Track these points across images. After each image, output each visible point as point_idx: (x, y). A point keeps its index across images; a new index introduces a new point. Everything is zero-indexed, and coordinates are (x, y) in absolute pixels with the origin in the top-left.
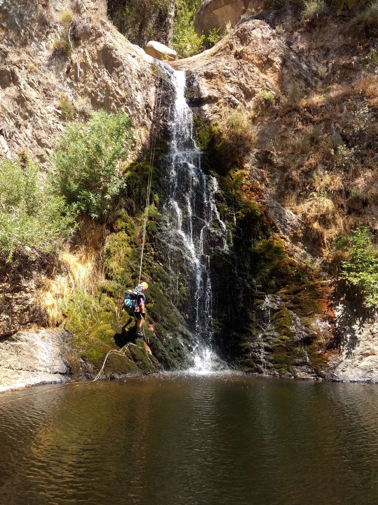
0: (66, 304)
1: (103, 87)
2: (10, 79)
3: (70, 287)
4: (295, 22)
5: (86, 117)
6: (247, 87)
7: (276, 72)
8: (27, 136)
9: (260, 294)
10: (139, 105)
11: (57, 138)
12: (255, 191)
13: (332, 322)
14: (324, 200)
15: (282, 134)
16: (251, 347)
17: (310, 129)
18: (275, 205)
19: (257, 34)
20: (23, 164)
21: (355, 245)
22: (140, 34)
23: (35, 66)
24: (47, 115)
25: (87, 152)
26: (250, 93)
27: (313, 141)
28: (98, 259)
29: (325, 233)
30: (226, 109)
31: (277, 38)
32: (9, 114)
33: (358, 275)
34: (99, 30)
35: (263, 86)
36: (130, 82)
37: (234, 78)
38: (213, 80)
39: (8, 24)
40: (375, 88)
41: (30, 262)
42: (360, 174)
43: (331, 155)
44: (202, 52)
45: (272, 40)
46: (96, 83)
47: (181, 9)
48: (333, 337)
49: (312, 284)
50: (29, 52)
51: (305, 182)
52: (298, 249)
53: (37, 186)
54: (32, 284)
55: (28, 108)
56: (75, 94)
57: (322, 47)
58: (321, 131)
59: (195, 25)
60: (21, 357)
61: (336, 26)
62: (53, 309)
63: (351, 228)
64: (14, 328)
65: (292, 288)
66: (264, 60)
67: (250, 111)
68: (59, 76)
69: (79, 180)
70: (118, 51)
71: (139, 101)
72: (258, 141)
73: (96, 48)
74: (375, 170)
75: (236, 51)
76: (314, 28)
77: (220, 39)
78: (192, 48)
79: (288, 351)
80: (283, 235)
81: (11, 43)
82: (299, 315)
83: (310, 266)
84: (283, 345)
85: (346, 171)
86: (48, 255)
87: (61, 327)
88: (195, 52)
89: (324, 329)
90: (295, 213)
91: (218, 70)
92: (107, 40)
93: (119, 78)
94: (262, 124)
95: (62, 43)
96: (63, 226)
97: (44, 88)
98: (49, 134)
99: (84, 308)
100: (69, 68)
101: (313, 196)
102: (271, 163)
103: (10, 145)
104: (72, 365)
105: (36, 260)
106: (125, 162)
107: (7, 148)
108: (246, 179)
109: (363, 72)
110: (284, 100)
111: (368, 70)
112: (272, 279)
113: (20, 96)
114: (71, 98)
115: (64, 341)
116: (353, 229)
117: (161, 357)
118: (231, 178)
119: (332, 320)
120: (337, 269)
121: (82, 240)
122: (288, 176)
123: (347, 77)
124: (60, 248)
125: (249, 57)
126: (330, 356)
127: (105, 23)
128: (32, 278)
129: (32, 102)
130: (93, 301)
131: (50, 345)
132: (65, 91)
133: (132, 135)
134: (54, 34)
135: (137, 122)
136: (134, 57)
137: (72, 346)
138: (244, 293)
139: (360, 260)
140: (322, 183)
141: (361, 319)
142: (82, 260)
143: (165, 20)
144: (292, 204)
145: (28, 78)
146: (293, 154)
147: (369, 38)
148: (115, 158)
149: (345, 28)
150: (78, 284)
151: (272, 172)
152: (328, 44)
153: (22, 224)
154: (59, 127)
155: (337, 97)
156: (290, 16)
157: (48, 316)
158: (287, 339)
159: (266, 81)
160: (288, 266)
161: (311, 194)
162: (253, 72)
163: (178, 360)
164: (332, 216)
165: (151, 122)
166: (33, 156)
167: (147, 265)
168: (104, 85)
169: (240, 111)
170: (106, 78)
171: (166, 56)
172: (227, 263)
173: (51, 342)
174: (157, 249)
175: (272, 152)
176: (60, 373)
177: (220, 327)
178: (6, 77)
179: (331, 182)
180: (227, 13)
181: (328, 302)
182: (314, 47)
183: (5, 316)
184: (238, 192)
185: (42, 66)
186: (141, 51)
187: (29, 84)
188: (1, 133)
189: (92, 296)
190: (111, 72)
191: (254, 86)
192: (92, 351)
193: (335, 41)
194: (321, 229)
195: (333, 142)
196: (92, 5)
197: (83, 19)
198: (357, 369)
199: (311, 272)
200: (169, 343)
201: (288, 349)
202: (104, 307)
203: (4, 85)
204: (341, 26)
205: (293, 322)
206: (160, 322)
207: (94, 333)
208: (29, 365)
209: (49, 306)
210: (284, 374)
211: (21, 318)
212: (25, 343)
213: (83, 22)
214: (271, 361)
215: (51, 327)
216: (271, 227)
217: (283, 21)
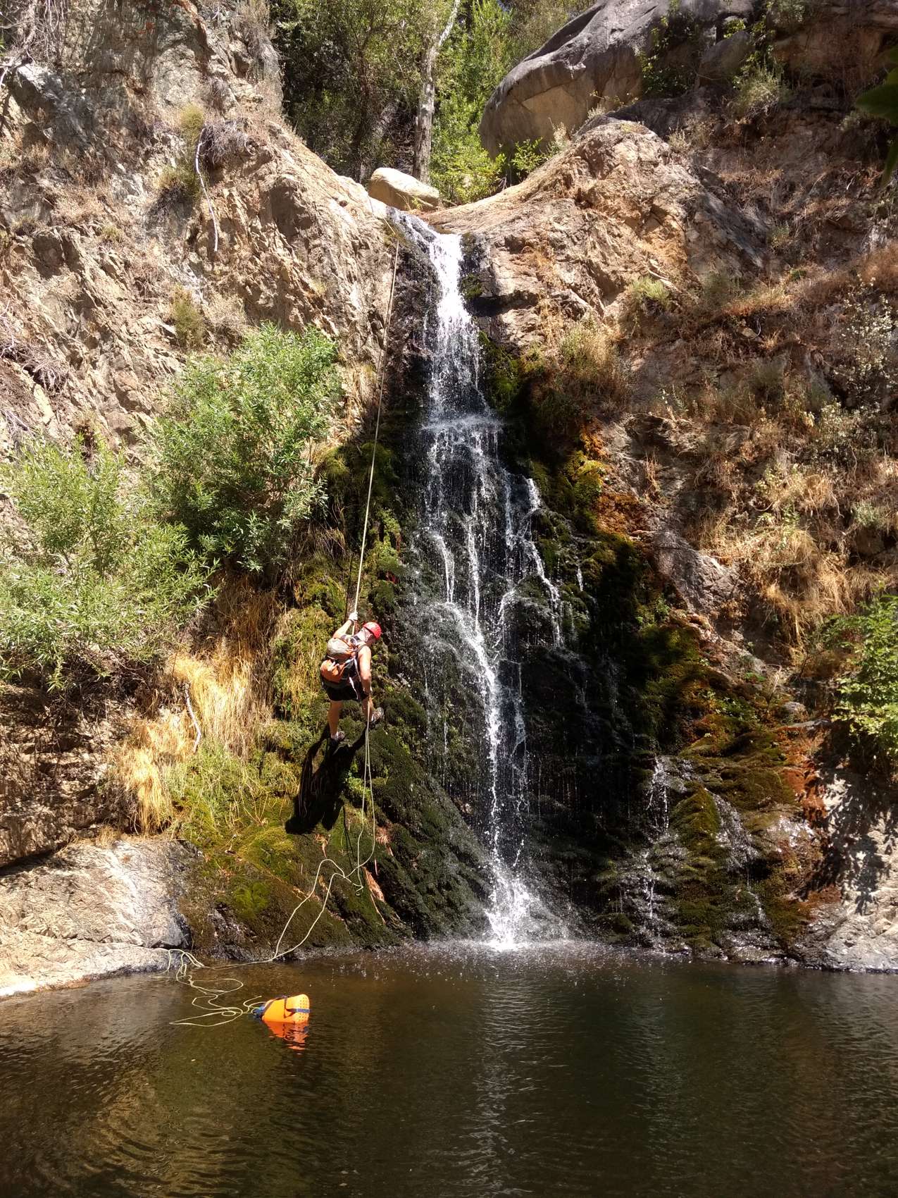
0: (182, 778)
1: (272, 274)
2: (60, 257)
3: (192, 737)
4: (713, 125)
5: (232, 340)
6: (604, 270)
7: (673, 236)
8: (95, 386)
9: (642, 756)
10: (355, 313)
11: (165, 389)
12: (627, 510)
13: (818, 823)
14: (792, 533)
15: (690, 379)
16: (623, 884)
17: (754, 367)
18: (674, 544)
19: (626, 152)
20: (84, 449)
21: (869, 638)
22: (355, 152)
23: (119, 227)
25: (234, 421)
26: (613, 284)
27: (763, 395)
28: (257, 671)
29: (796, 611)
30: (557, 321)
31: (672, 162)
32: (56, 335)
33: (878, 711)
34: (265, 148)
35: (643, 268)
36: (335, 260)
37: (574, 251)
38: (527, 255)
39: (55, 132)
43: (807, 427)
44: (499, 191)
45: (661, 166)
46: (256, 264)
47: (449, 97)
48: (821, 858)
49: (767, 730)
50: (104, 197)
51: (744, 491)
52: (730, 646)
53: (119, 502)
54: (101, 731)
55: (99, 321)
56: (208, 288)
58: (781, 369)
59: (482, 132)
60: (73, 906)
61: (810, 133)
62: (150, 791)
63: (857, 598)
64: (58, 836)
65: (718, 741)
66: (644, 210)
67: (611, 325)
68: (173, 248)
69: (216, 484)
70: (309, 192)
71: (356, 304)
72: (633, 393)
73: (258, 187)
75: (579, 189)
76: (759, 137)
77: (541, 163)
78: (476, 183)
79: (711, 893)
80: (695, 615)
81: (66, 177)
82: (738, 805)
83: (760, 686)
84: (700, 879)
85: (843, 463)
87: (169, 834)
88: (482, 191)
89: (798, 840)
90: (723, 562)
91: (538, 234)
92: (284, 168)
93: (309, 252)
94: (642, 355)
95: (181, 177)
96: (178, 594)
97: (137, 275)
98: (146, 379)
99: (223, 787)
100: (195, 232)
101: (765, 523)
102: (663, 446)
103: (56, 407)
104: (195, 926)
105: (113, 674)
106: (323, 445)
107: (48, 411)
108: (606, 482)
109: (874, 237)
110: (692, 299)
111: (887, 231)
112: (670, 719)
113: (83, 296)
114: (197, 298)
115: (175, 868)
116: (863, 600)
117: (407, 907)
118: (570, 481)
119: (817, 817)
120: (827, 697)
121: (219, 626)
122: (705, 476)
123: (837, 249)
124: (168, 647)
125: (609, 202)
126: (815, 906)
127: (279, 131)
128: (103, 716)
129: (110, 308)
130: (244, 771)
131: (143, 878)
132: (184, 283)
133: (339, 385)
134: (162, 156)
135: (350, 352)
136: (343, 204)
137: (194, 878)
138: (604, 752)
140: (786, 493)
141: (889, 814)
142: (221, 673)
143: (413, 119)
144: (716, 540)
145: (102, 255)
146: (715, 423)
148: (301, 437)
149: (830, 137)
150: (210, 730)
151: (666, 465)
152: (791, 174)
154: (169, 365)
155: (815, 293)
156: (702, 112)
157: (139, 809)
158: (709, 865)
159: (649, 257)
160: (709, 687)
161: (761, 517)
162: (619, 236)
163: (448, 915)
164: (812, 570)
165: (382, 353)
166: (109, 430)
168: (275, 267)
169: (588, 324)
170: (280, 252)
171: (415, 201)
172: (562, 679)
173: (145, 869)
174: (395, 646)
175: (666, 420)
176: (167, 947)
177: (547, 834)
178: (51, 253)
179: (806, 490)
180: (555, 105)
181: (807, 774)
182: (760, 179)
183: (40, 808)
184: (587, 512)
185: (134, 228)
186: (359, 191)
187: (102, 268)
188: (37, 379)
189: (242, 759)
190: (291, 236)
191: (623, 269)
192: (242, 891)
193: (806, 167)
194: (785, 601)
195: (809, 395)
196: (249, 90)
197: (230, 122)
198: (882, 939)
199: (763, 703)
200: (426, 872)
201: (714, 888)
202: (270, 785)
203: (47, 270)
204: (822, 133)
205: (723, 823)
206: (403, 823)
207: (246, 849)
208: (93, 927)
209: (142, 785)
210: (704, 950)
211: (76, 813)
212: (84, 873)
213: (229, 129)
214: (671, 918)
216: (666, 595)
217: (687, 123)
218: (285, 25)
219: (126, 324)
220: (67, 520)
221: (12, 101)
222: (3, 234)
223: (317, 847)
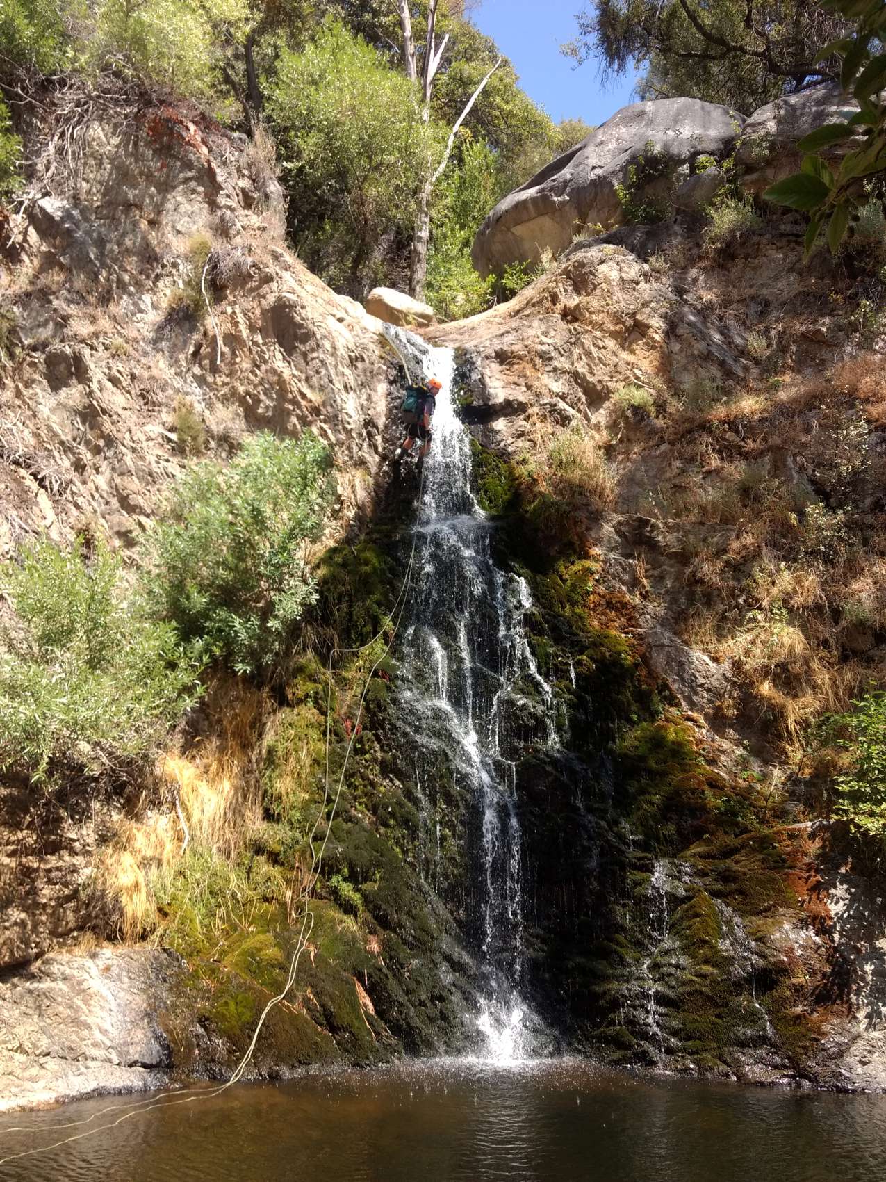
0: (168, 882)
1: (271, 384)
2: (70, 371)
3: (179, 839)
4: (690, 249)
6: (590, 379)
7: (656, 347)
8: (97, 490)
9: (640, 859)
10: (350, 420)
11: (166, 493)
12: (618, 608)
13: (824, 931)
14: (782, 629)
15: (676, 481)
16: (623, 996)
17: (737, 470)
18: (666, 642)
19: (609, 271)
20: (84, 550)
21: (864, 736)
22: (354, 273)
23: (127, 343)
24: (145, 444)
25: (231, 523)
26: (598, 394)
27: (748, 496)
28: (246, 772)
29: (790, 708)
30: (543, 429)
32: (62, 443)
33: (877, 810)
34: (267, 270)
35: (628, 378)
36: (332, 372)
37: (561, 362)
38: (516, 367)
39: (72, 259)
40: (878, 383)
41: (87, 779)
42: (863, 570)
43: (791, 526)
44: (490, 307)
45: (642, 284)
46: (256, 375)
47: (442, 225)
48: (828, 969)
49: (767, 831)
50: (115, 316)
51: (733, 589)
52: (726, 745)
53: (114, 601)
54: (87, 833)
55: (104, 429)
56: (210, 398)
57: (753, 298)
58: (765, 473)
59: (474, 255)
60: (48, 1021)
61: (781, 256)
62: (134, 896)
63: (851, 696)
64: (38, 945)
65: (717, 843)
66: (627, 324)
67: (598, 431)
68: (177, 361)
69: (211, 585)
70: (308, 309)
71: (352, 412)
72: (620, 495)
73: (260, 305)
75: (565, 306)
76: (733, 260)
77: (529, 283)
78: (468, 301)
79: (716, 1005)
80: (690, 713)
81: (80, 298)
82: (739, 910)
83: (758, 786)
84: (703, 989)
85: (828, 561)
86: (130, 763)
87: (153, 942)
88: (474, 309)
89: (804, 948)
90: (716, 660)
91: (526, 346)
92: (285, 288)
93: (307, 364)
94: (629, 459)
95: (188, 297)
96: (169, 692)
97: (142, 387)
99: (211, 893)
100: (198, 347)
101: (754, 620)
102: (652, 545)
103: (59, 510)
104: (176, 1043)
105: (102, 774)
106: (318, 546)
107: (50, 514)
108: (596, 581)
109: (848, 349)
110: (676, 406)
111: (858, 343)
112: (667, 820)
113: (90, 406)
114: (199, 407)
115: (157, 979)
116: (856, 697)
117: (397, 1020)
118: (561, 579)
119: (822, 924)
120: (825, 795)
121: (211, 725)
122: (694, 574)
123: (813, 360)
124: (158, 746)
125: (594, 317)
126: (826, 1020)
127: (281, 255)
128: (88, 818)
129: (115, 417)
130: (233, 876)
131: (123, 990)
132: (187, 393)
133: (334, 488)
134: (170, 279)
135: (346, 458)
136: (341, 320)
137: (176, 989)
138: (602, 854)
140: (775, 591)
142: (211, 774)
143: (409, 245)
144: (708, 638)
145: (109, 368)
146: (702, 523)
147: (855, 279)
148: (296, 538)
149: (800, 259)
150: (198, 833)
151: (655, 565)
152: (765, 292)
153: (75, 689)
154: (170, 470)
155: (794, 401)
156: (679, 237)
157: (122, 915)
158: (712, 974)
159: (633, 367)
160: (706, 787)
161: (750, 615)
162: (604, 348)
163: (442, 1030)
164: (805, 668)
165: (377, 458)
166: (109, 533)
167: (365, 786)
168: (275, 379)
169: (576, 431)
170: (279, 363)
171: (410, 318)
172: (557, 779)
173: (126, 980)
174: (388, 745)
175: (653, 521)
176: (144, 1066)
177: (543, 941)
178: (62, 367)
179: (794, 588)
180: (542, 231)
182: (737, 298)
183: (16, 915)
184: (578, 610)
185: (141, 343)
186: (356, 308)
187: (109, 380)
188: (41, 483)
189: (231, 863)
190: (289, 351)
191: (609, 379)
192: (226, 1003)
193: (779, 286)
194: (778, 697)
195: (794, 497)
196: (255, 220)
197: (236, 248)
199: (762, 803)
200: (418, 982)
201: (718, 1000)
202: (259, 890)
203: (56, 383)
204: (792, 257)
205: (725, 929)
206: (394, 930)
207: (233, 958)
208: (67, 1044)
209: (127, 889)
210: (711, 1068)
211: (57, 919)
212: (61, 985)
213: (234, 254)
214: (675, 1033)
215: (129, 942)
216: (660, 693)
217: (665, 247)
218: (289, 165)
219: (130, 431)
220: (62, 620)
221: (31, 230)
222: (18, 351)
223: (305, 955)
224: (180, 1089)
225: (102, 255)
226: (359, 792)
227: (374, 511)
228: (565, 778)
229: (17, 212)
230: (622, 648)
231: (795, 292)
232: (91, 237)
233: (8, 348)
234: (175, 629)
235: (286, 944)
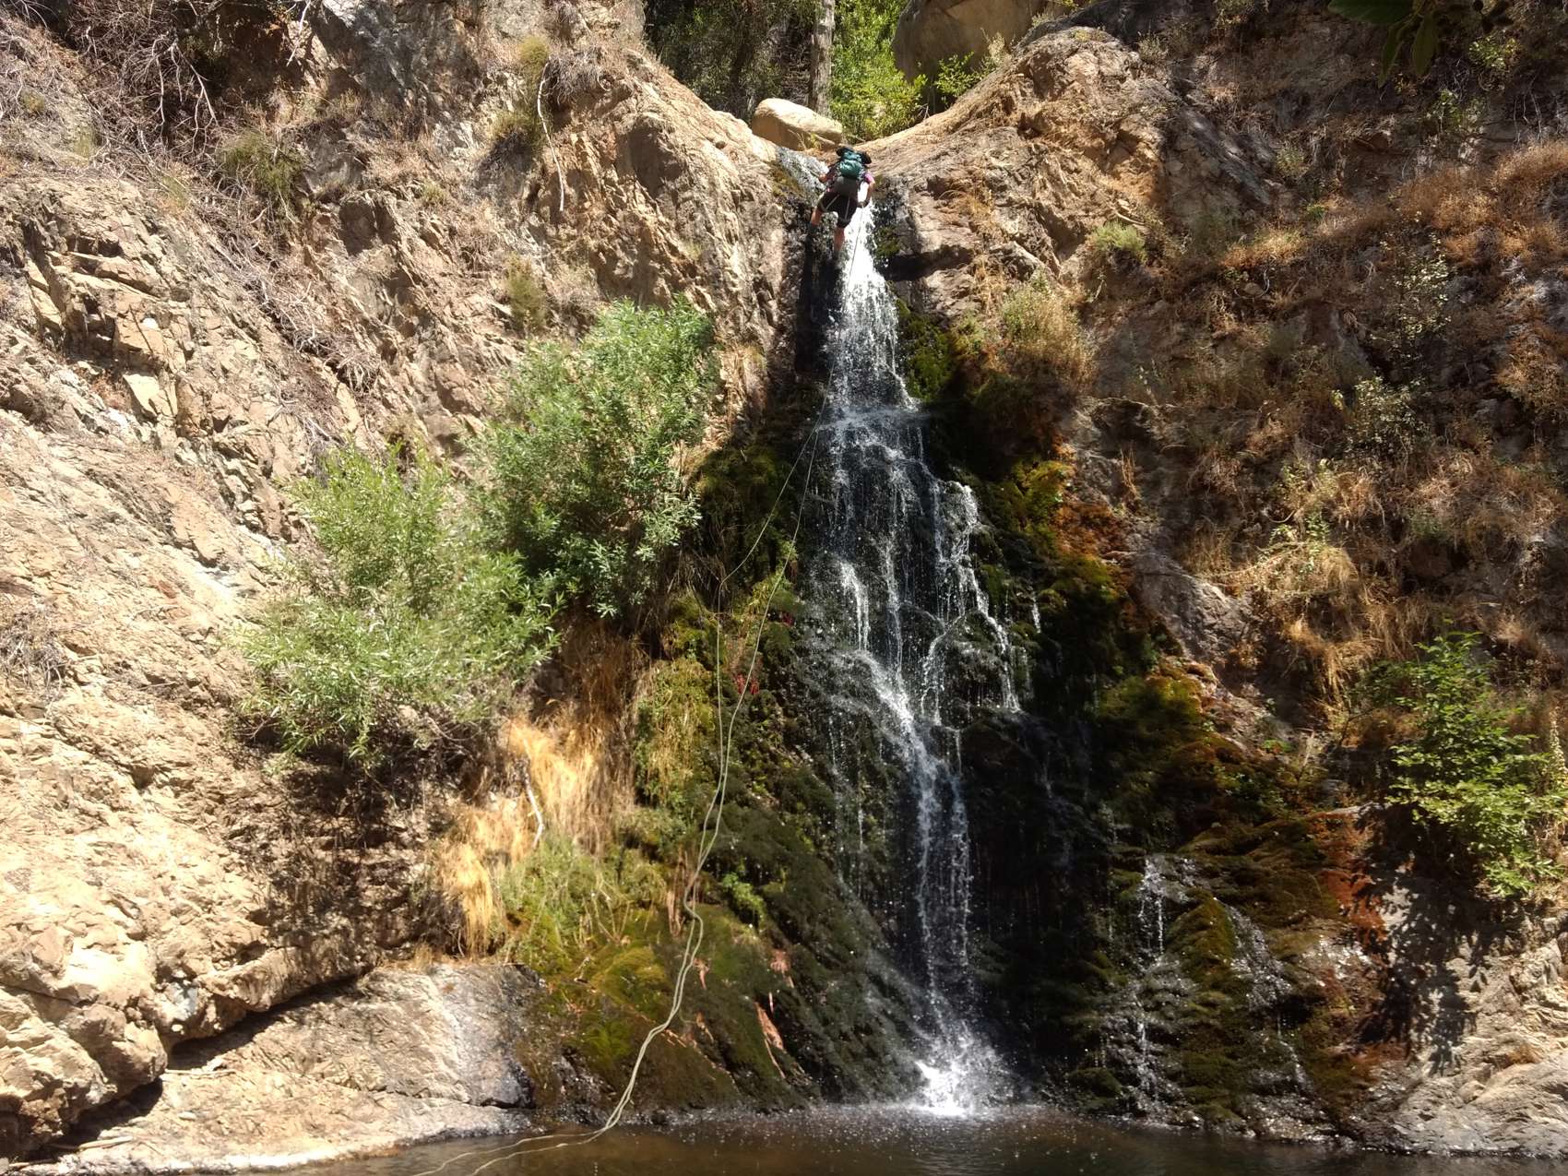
1: (631, 236)
2: (371, 226)
3: (531, 828)
4: (1197, 27)
6: (1058, 215)
7: (1148, 168)
8: (412, 383)
9: (1126, 854)
10: (736, 281)
11: (499, 385)
12: (1097, 525)
13: (1374, 945)
14: (1321, 550)
15: (1176, 352)
16: (1105, 1029)
17: (1260, 335)
18: (1162, 569)
19: (1085, 65)
20: (399, 462)
21: (1433, 691)
22: (735, 80)
23: (443, 187)
24: (470, 321)
25: (585, 423)
26: (1070, 233)
27: (1275, 370)
28: (614, 742)
29: (1331, 656)
30: (993, 284)
32: (365, 322)
33: (1451, 791)
34: (623, 82)
35: (1109, 211)
36: (711, 216)
37: (1017, 193)
38: (956, 200)
39: (369, 77)
40: (1464, 207)
41: (415, 752)
42: (1436, 467)
43: (1335, 409)
44: (919, 121)
45: (1129, 80)
46: (611, 225)
47: (853, 8)
49: (1298, 818)
50: (426, 152)
51: (1255, 497)
52: (1243, 705)
53: (441, 527)
54: (417, 822)
55: (417, 302)
56: (552, 257)
57: (1285, 93)
58: (1299, 337)
59: (895, 47)
60: (382, 1048)
61: (1327, 30)
62: (478, 900)
63: (1416, 638)
64: (364, 957)
65: (1230, 834)
66: (1109, 137)
67: (1070, 285)
68: (508, 209)
69: (562, 503)
70: (677, 133)
71: (737, 270)
72: (1100, 372)
73: (614, 129)
74: (1485, 454)
75: (1023, 115)
76: (1258, 40)
77: (972, 85)
78: (889, 112)
79: (1227, 1042)
80: (1194, 663)
81: (380, 130)
82: (1261, 921)
83: (1286, 760)
84: (1211, 1021)
85: (1387, 457)
86: (467, 732)
87: (503, 956)
88: (898, 123)
89: (1348, 970)
90: (1229, 592)
91: (970, 173)
92: (646, 105)
93: (678, 207)
94: (1111, 323)
95: (520, 122)
96: (514, 642)
97: (465, 245)
99: (572, 896)
100: (535, 189)
101: (1283, 538)
102: (1143, 439)
103: (365, 410)
104: (536, 1077)
105: (432, 747)
106: (697, 450)
107: (354, 416)
108: (1067, 488)
109: (1422, 159)
110: (1175, 249)
111: (1436, 151)
112: (1164, 804)
113: (399, 272)
114: (538, 270)
115: (510, 1001)
116: (1423, 639)
117: (813, 1057)
118: (1020, 487)
119: (1373, 940)
120: (1379, 771)
121: (566, 684)
122: (1200, 477)
123: (1370, 176)
124: (501, 711)
125: (1063, 129)
126: (1377, 1063)
127: (640, 61)
128: (418, 802)
129: (431, 286)
130: (599, 876)
131: (470, 1014)
132: (522, 252)
133: (716, 372)
134: (496, 99)
135: (731, 331)
137: (534, 1014)
138: (1076, 847)
139: (1456, 740)
140: (1311, 498)
141: (1475, 938)
142: (568, 747)
143: (808, 38)
144: (1219, 563)
145: (422, 222)
146: (1212, 409)
148: (668, 440)
149: (1355, 33)
150: (554, 820)
151: (1147, 465)
152: (1303, 83)
153: (399, 639)
154: (504, 354)
155: (1341, 236)
156: (1182, 11)
157: (464, 922)
158: (1222, 1002)
159: (1117, 197)
160: (1216, 762)
161: (1277, 531)
162: (1077, 171)
163: (869, 1069)
164: (1352, 601)
165: (771, 331)
166: (428, 437)
167: (765, 760)
168: (635, 228)
169: (1039, 286)
170: (641, 208)
171: (812, 139)
172: (1015, 751)
173: (472, 1002)
174: (793, 708)
175: (1145, 406)
176: (500, 1105)
177: (1000, 960)
178: (362, 222)
179: (1338, 495)
180: (991, 11)
181: (1355, 878)
182: (1262, 93)
183: (337, 920)
184: (1043, 528)
185: (461, 187)
186: (740, 129)
187: (422, 237)
188: (342, 379)
189: (596, 858)
190: (653, 190)
191: (1082, 213)
192: (597, 1033)
193: (1324, 73)
194: (1316, 642)
195: (1339, 369)
196: (604, 15)
197: (580, 54)
198: (1471, 1109)
199: (1292, 781)
200: (837, 1009)
201: (1230, 1035)
202: (632, 892)
203: (355, 244)
204: (1343, 31)
205: (1240, 945)
206: (805, 944)
207: (602, 976)
208: (406, 1076)
209: (469, 890)
210: (1221, 1121)
211: (385, 927)
212: (394, 1006)
213: (578, 61)
214: (1173, 1077)
215: (473, 956)
216: (1153, 638)
217: (1162, 26)
219: (451, 304)
220: (378, 551)
221: (316, 41)
222: (305, 203)
223: (693, 974)
224: (547, 1133)
225: (406, 72)
226: (757, 768)
227: (768, 402)
228: (1026, 750)
229: (297, 18)
230: (1104, 578)
231: (1345, 82)
232: (392, 48)
233: (292, 200)
234: (519, 561)
235: (669, 960)
